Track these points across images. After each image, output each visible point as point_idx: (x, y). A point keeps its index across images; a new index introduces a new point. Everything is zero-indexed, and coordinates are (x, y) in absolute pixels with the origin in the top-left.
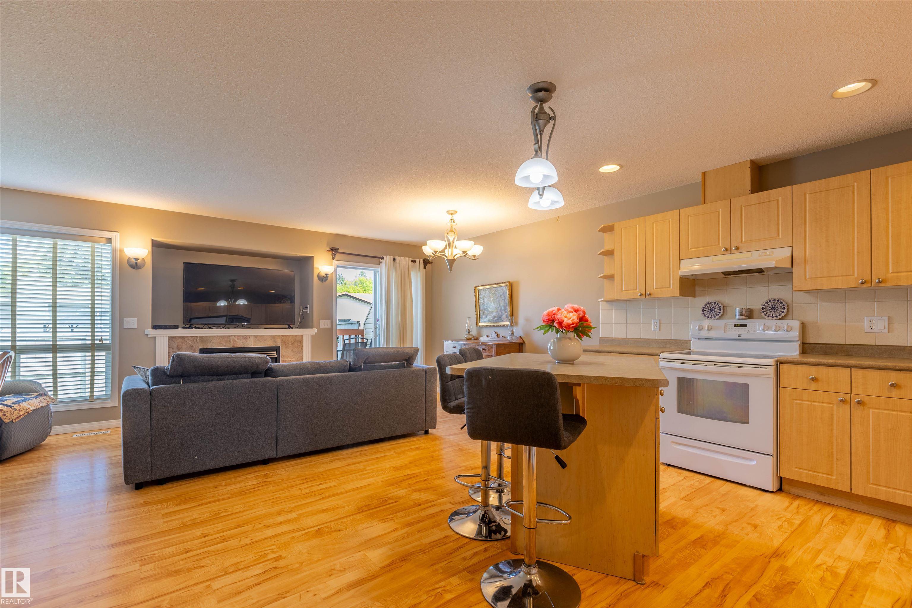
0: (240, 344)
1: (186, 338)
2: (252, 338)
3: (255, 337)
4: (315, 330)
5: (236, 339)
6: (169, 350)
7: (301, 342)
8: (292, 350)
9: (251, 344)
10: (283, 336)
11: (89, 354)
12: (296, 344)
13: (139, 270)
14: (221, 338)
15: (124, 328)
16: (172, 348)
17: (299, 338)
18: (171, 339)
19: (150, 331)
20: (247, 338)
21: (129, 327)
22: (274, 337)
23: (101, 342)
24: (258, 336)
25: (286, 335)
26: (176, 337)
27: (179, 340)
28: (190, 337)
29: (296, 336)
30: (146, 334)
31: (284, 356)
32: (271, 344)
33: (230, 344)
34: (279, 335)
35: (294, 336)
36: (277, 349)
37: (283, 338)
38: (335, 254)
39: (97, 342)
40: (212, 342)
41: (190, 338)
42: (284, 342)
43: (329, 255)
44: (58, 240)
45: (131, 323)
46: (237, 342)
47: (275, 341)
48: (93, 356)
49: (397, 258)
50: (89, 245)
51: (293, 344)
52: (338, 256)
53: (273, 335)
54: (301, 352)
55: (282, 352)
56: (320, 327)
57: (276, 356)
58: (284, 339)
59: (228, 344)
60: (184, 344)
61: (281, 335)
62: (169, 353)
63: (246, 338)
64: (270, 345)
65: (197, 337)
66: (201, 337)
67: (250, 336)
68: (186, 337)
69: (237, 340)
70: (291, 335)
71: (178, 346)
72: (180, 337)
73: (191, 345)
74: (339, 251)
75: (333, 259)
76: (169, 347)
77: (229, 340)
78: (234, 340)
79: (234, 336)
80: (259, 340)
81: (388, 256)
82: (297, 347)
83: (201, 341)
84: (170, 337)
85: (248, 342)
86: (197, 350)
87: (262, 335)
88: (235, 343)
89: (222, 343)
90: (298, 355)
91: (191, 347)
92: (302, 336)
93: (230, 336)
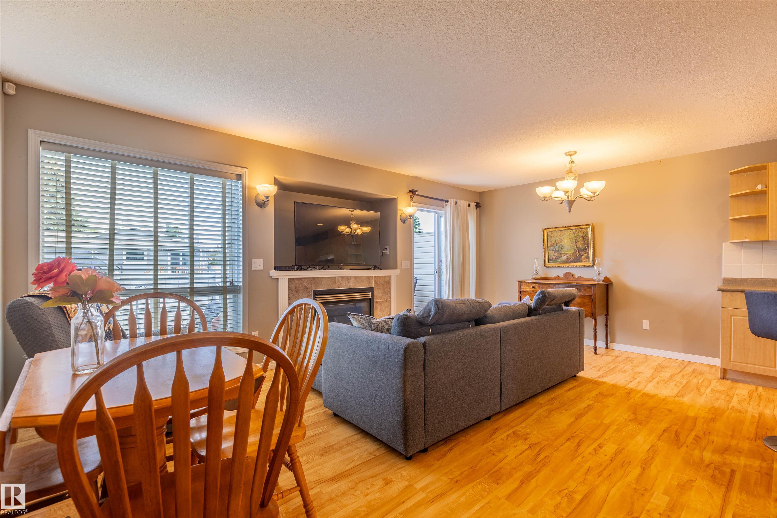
0: (344, 286)
1: (302, 280)
2: (352, 279)
3: (355, 278)
4: (399, 271)
5: (340, 280)
6: (289, 292)
7: (389, 283)
8: (382, 291)
9: (352, 285)
11: (222, 297)
12: (385, 284)
13: (264, 209)
14: (329, 279)
15: (253, 269)
16: (292, 290)
17: (387, 279)
18: (291, 280)
19: (274, 273)
20: (349, 279)
21: (257, 269)
22: (369, 278)
23: (232, 285)
24: (357, 277)
25: (377, 276)
26: (294, 278)
27: (297, 282)
28: (306, 278)
29: (385, 276)
30: (270, 275)
31: (377, 297)
32: (367, 285)
33: (336, 286)
34: (373, 276)
36: (371, 290)
37: (376, 278)
38: (413, 196)
39: (228, 284)
40: (323, 283)
41: (305, 280)
42: (376, 283)
43: (409, 197)
44: (194, 175)
45: (259, 264)
46: (341, 283)
47: (370, 282)
48: (225, 299)
49: (459, 202)
50: (220, 181)
51: (383, 284)
52: (415, 198)
53: (368, 276)
54: (389, 292)
55: (376, 292)
56: (403, 268)
57: (371, 297)
58: (376, 280)
59: (335, 286)
60: (301, 286)
61: (374, 276)
62: (289, 295)
64: (366, 286)
65: (311, 278)
66: (314, 278)
67: (350, 277)
68: (302, 278)
69: (341, 282)
70: (381, 276)
71: (296, 288)
72: (298, 279)
73: (306, 287)
74: (417, 193)
75: (412, 200)
76: (289, 289)
77: (335, 281)
78: (339, 282)
79: (338, 277)
80: (358, 281)
81: (452, 199)
82: (386, 288)
83: (314, 283)
84: (290, 278)
85: (350, 283)
86: (311, 292)
87: (360, 276)
88: (340, 284)
89: (330, 285)
90: (387, 296)
91: (306, 288)
92: (390, 277)
93: (336, 277)
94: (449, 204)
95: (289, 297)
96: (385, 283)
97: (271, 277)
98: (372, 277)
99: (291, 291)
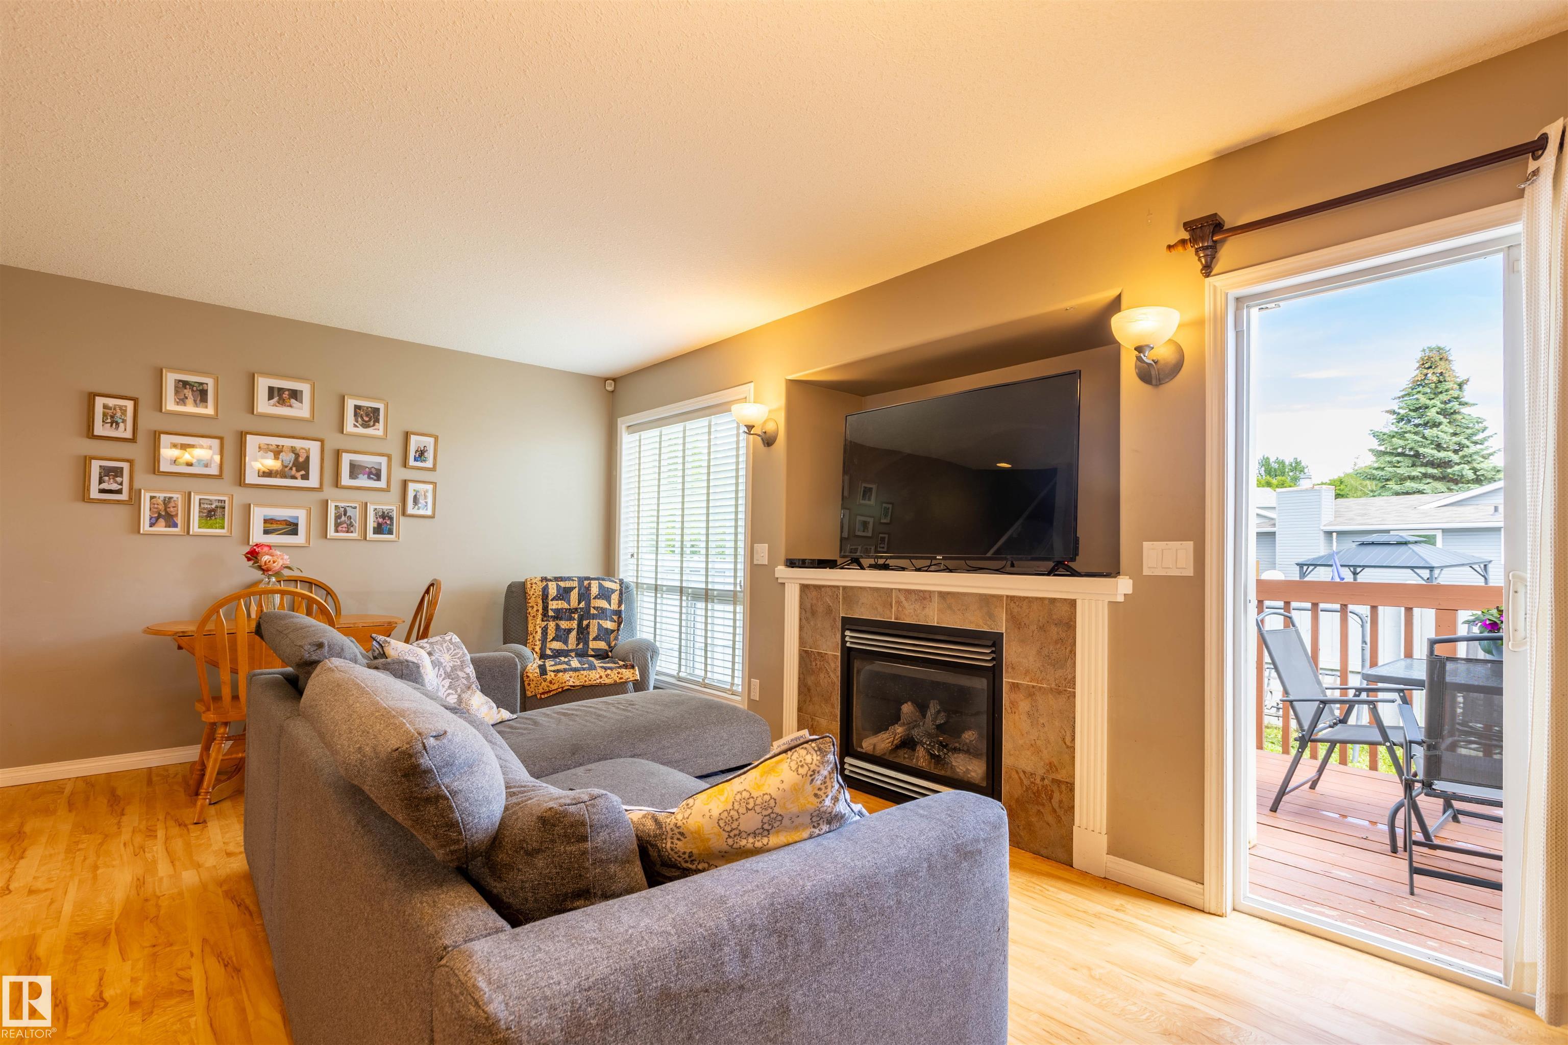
0: (910, 615)
1: (823, 589)
2: (936, 598)
3: (943, 595)
4: (1123, 586)
5: (903, 599)
6: (800, 614)
7: (1070, 625)
8: (1039, 652)
9: (933, 616)
10: (1012, 598)
12: (1054, 631)
13: (772, 448)
14: (875, 594)
15: (755, 563)
16: (806, 610)
17: (1064, 612)
18: (804, 588)
19: (782, 571)
20: (925, 599)
21: (759, 563)
22: (987, 601)
24: (948, 594)
25: (1020, 597)
26: (810, 584)
27: (814, 593)
28: (829, 586)
29: (1053, 601)
30: (776, 576)
31: (1013, 668)
32: (981, 622)
33: (891, 612)
34: (1002, 596)
35: (1046, 602)
36: (994, 641)
37: (1012, 605)
40: (861, 602)
41: (827, 589)
42: (1015, 621)
43: (1191, 260)
45: (762, 553)
46: (904, 608)
47: (991, 615)
48: (734, 612)
51: (1041, 628)
52: (1233, 249)
53: (985, 595)
54: (1069, 662)
55: (1011, 652)
56: (1146, 572)
57: (993, 664)
58: (1015, 610)
59: (888, 612)
60: (820, 603)
61: (1007, 596)
62: (800, 619)
63: (923, 596)
64: (977, 625)
65: (838, 587)
66: (845, 588)
67: (931, 592)
68: (823, 586)
69: (905, 603)
70: (1037, 598)
71: (812, 606)
72: (817, 587)
73: (830, 606)
75: (1208, 270)
76: (801, 608)
77: (890, 599)
78: (899, 603)
79: (900, 590)
80: (950, 607)
82: (1056, 642)
83: (844, 598)
84: (803, 584)
85: (926, 611)
86: (837, 619)
87: (958, 593)
88: (900, 609)
89: (877, 608)
90: (1060, 673)
91: (829, 611)
92: (1073, 603)
93: (892, 589)
95: (800, 624)
96: (1053, 627)
97: (778, 578)
98: (999, 597)
99: (804, 612)
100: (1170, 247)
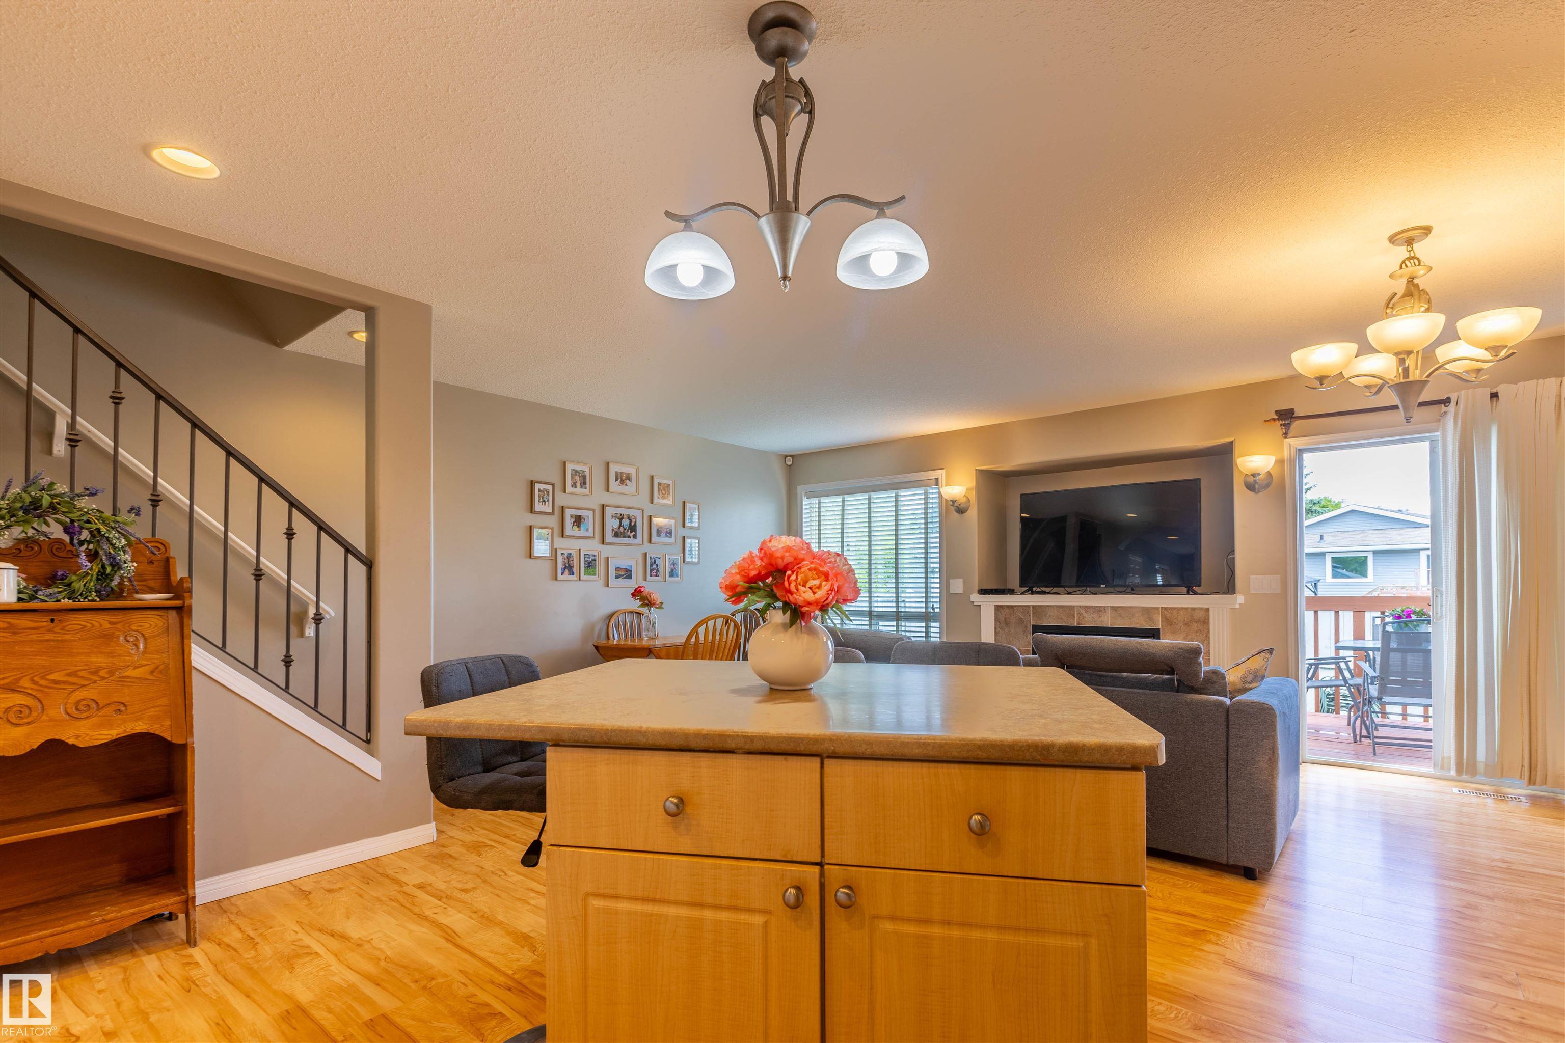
0: (1089, 621)
1: (1015, 608)
2: (1109, 611)
3: (1114, 609)
4: (1238, 599)
5: (1083, 612)
6: (995, 625)
7: (1205, 622)
9: (1107, 621)
10: (1166, 609)
11: (923, 624)
12: (1195, 626)
13: (964, 514)
14: (1061, 610)
15: (951, 592)
17: (1201, 614)
18: (998, 608)
19: (976, 598)
20: (1100, 611)
21: (956, 592)
22: (1147, 611)
23: (934, 611)
24: (1119, 607)
25: (1171, 608)
26: (1003, 606)
27: (1007, 611)
28: (1020, 606)
29: (1194, 609)
30: (971, 600)
32: (1144, 623)
33: (1074, 620)
34: (1159, 608)
35: (1189, 610)
36: (1154, 634)
37: (1166, 612)
38: (1289, 424)
39: (930, 611)
41: (1019, 608)
42: (1168, 621)
43: (1275, 430)
44: (899, 491)
45: (957, 586)
46: (1084, 617)
47: (1151, 619)
48: (927, 627)
50: (922, 490)
51: (1187, 625)
52: (1296, 424)
53: (1146, 607)
56: (1252, 592)
58: (1168, 615)
59: (1071, 621)
60: (1013, 617)
61: (1162, 608)
62: (995, 628)
63: (1099, 610)
64: (1141, 625)
65: (1029, 606)
66: (1034, 607)
67: (1105, 607)
68: (1015, 606)
69: (1085, 614)
70: (1182, 608)
71: (1005, 619)
72: (1008, 606)
73: (1021, 619)
75: (1286, 435)
76: (995, 621)
77: (1072, 612)
78: (1080, 614)
79: (1080, 606)
80: (1120, 615)
82: (1197, 632)
83: (1034, 613)
84: (997, 605)
85: (1102, 618)
86: (1028, 626)
87: (1125, 607)
88: (1081, 618)
89: (1062, 618)
91: (1021, 621)
92: (1207, 610)
93: (1074, 606)
94: (1452, 408)
95: (995, 631)
96: (1194, 623)
97: (973, 602)
98: (1157, 608)
99: (998, 623)
100: (1265, 421)
